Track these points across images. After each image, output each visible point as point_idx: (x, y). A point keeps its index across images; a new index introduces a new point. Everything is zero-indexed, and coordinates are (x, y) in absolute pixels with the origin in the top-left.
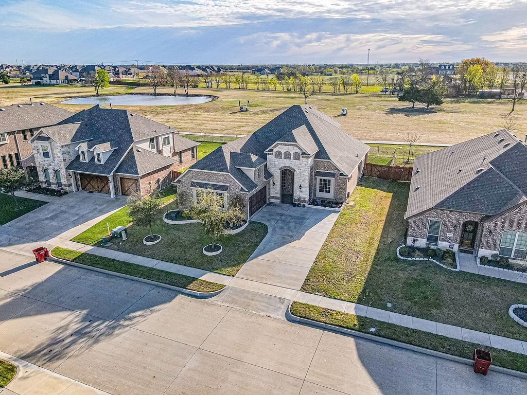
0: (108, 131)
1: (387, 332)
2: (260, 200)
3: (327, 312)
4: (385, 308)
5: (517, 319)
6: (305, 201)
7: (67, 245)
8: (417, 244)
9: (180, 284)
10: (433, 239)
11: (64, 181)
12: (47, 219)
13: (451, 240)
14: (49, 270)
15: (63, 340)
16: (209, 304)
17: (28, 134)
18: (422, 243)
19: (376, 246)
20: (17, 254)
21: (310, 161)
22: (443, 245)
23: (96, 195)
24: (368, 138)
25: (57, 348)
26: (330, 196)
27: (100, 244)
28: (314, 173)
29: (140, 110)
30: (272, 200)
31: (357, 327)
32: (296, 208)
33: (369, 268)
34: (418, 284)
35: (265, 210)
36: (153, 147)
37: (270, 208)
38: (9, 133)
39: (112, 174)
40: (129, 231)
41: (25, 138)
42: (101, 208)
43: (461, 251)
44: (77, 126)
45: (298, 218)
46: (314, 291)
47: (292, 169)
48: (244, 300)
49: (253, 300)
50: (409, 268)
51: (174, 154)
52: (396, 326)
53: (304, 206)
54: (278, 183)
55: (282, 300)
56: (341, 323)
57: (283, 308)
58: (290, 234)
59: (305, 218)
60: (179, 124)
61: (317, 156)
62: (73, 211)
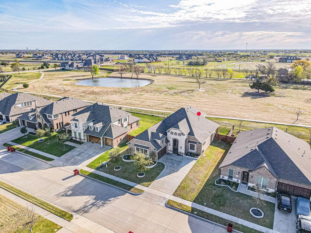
0: (101, 116)
1: (201, 214)
2: (164, 152)
3: (180, 205)
4: (203, 205)
5: (252, 213)
6: (183, 154)
7: (85, 168)
8: (224, 178)
9: (127, 188)
10: (231, 177)
11: (82, 138)
12: (76, 155)
13: (237, 178)
14: (79, 179)
15: (88, 206)
16: (137, 198)
17: (67, 113)
18: (226, 178)
19: (208, 177)
20: (67, 171)
21: (185, 137)
22: (234, 180)
23: (95, 144)
24: (225, 114)
25: (86, 209)
26: (194, 151)
27: (98, 169)
28: (187, 141)
29: (114, 91)
30: (169, 152)
31: (190, 211)
32: (179, 156)
33: (202, 188)
34: (219, 196)
35: (165, 156)
36: (119, 123)
37: (168, 155)
38: (60, 114)
39: (102, 137)
40: (108, 164)
41: (66, 115)
42: (97, 151)
43: (243, 183)
44: (88, 113)
45: (179, 162)
46: (178, 196)
47: (178, 139)
48: (151, 197)
49: (154, 197)
50: (218, 189)
51: (129, 125)
52: (205, 212)
53: (182, 156)
54: (172, 145)
55: (165, 198)
56: (184, 209)
57: (165, 202)
58: (174, 170)
59: (181, 162)
60: (132, 101)
61: (189, 134)
62: (86, 152)
